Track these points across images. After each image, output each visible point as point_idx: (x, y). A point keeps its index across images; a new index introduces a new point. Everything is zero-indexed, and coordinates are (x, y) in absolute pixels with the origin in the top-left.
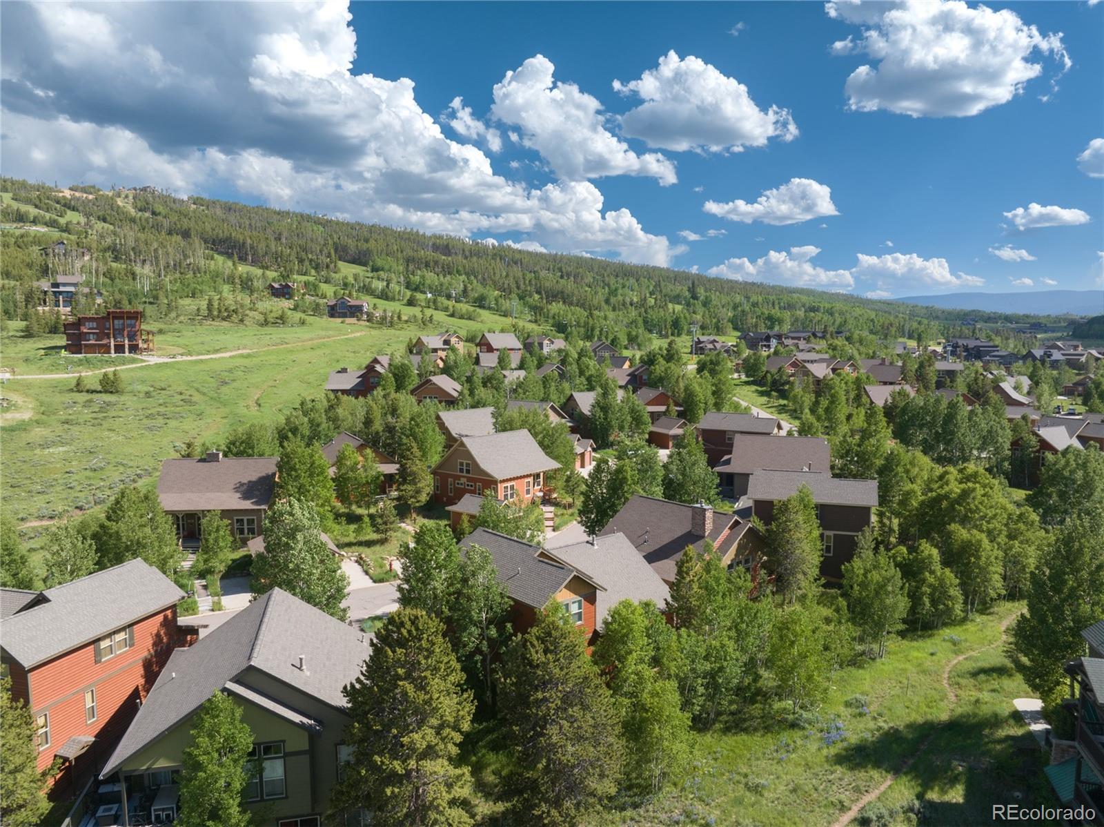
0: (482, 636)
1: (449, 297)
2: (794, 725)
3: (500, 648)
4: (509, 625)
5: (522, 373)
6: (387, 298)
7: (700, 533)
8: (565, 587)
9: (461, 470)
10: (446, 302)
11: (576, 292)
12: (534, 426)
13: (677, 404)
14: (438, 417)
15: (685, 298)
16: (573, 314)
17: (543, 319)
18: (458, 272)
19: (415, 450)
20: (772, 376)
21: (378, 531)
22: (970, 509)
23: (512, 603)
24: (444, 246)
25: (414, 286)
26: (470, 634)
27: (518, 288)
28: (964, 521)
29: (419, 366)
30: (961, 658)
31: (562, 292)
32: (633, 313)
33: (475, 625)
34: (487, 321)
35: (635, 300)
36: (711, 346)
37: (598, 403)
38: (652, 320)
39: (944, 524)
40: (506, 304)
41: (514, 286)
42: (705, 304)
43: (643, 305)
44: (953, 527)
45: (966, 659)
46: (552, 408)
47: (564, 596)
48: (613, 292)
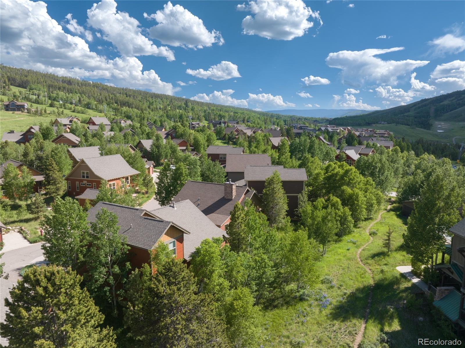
0: (108, 273)
1: (71, 103)
2: (301, 299)
3: (122, 279)
4: (128, 264)
5: (112, 133)
6: (38, 103)
7: (229, 198)
8: (165, 234)
9: (84, 177)
10: (70, 106)
11: (135, 103)
12: (123, 153)
13: (191, 146)
14: (68, 151)
15: (183, 107)
16: (134, 112)
17: (119, 114)
18: (76, 92)
19: (54, 165)
20: (228, 135)
21: (32, 213)
22: (351, 179)
23: (129, 248)
24: (69, 82)
25: (53, 99)
26: (100, 273)
27: (106, 100)
28: (348, 184)
29: (57, 132)
30: (360, 250)
31: (128, 103)
32: (161, 113)
33: (103, 266)
34: (91, 114)
35: (162, 107)
36: (197, 126)
37: (154, 144)
38: (170, 115)
39: (340, 187)
40: (101, 107)
41: (104, 99)
42: (192, 109)
43: (165, 109)
44: (345, 187)
45: (363, 250)
46: (131, 147)
47: (166, 240)
48: (152, 104)
